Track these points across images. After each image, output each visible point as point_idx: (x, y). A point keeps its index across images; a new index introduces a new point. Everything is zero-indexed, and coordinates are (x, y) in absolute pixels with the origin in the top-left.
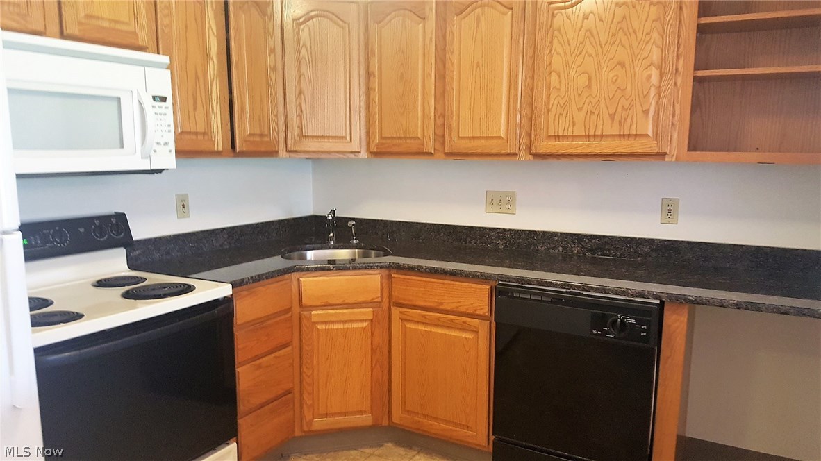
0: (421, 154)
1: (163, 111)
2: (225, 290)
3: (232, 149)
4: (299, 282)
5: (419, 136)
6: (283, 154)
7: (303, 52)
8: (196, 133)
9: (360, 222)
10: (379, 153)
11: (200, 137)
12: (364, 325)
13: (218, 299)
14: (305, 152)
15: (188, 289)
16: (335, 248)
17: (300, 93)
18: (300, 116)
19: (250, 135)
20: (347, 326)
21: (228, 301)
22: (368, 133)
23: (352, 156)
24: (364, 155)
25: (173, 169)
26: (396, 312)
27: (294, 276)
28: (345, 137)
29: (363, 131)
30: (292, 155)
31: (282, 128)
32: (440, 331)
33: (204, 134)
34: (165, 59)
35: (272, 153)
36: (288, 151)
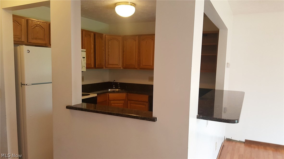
0: (135, 68)
1: (84, 60)
2: (96, 95)
3: (95, 67)
4: (109, 95)
5: (134, 65)
6: (104, 68)
7: (110, 47)
8: (89, 64)
9: (120, 83)
10: (125, 68)
11: (89, 65)
12: (122, 104)
13: (94, 97)
14: (109, 68)
15: (89, 95)
16: (114, 89)
17: (109, 55)
18: (108, 60)
19: (99, 64)
20: (118, 104)
21: (96, 97)
22: (123, 63)
23: (119, 68)
24: (122, 68)
25: (85, 71)
26: (129, 102)
27: (108, 94)
28: (118, 64)
29: (122, 63)
30: (106, 68)
31: (104, 62)
32: (138, 105)
33: (90, 64)
34: (85, 50)
35: (102, 68)
36: (105, 67)
